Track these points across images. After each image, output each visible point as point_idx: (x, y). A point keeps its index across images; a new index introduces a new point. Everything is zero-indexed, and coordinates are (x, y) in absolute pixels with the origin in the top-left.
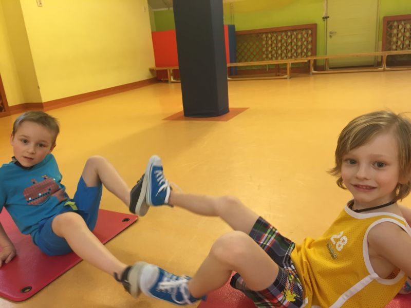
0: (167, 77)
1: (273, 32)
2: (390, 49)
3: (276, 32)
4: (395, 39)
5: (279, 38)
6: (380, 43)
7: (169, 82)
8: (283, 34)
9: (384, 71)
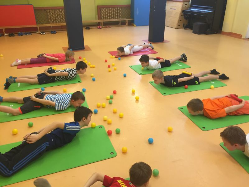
0: (3, 33)
1: (53, 9)
2: (101, 19)
3: (54, 9)
4: (102, 15)
5: (56, 12)
6: (97, 16)
7: (5, 35)
8: (58, 10)
9: (103, 28)
